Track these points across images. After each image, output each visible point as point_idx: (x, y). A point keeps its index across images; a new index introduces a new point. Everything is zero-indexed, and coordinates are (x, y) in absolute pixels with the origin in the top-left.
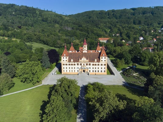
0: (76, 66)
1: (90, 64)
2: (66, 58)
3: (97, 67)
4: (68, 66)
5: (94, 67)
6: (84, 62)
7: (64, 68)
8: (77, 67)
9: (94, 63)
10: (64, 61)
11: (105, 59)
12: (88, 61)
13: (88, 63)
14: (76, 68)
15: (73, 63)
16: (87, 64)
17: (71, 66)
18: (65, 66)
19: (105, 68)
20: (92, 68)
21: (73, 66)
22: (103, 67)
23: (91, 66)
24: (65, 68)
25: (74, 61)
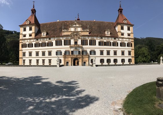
0: (54, 48)
1: (92, 43)
2: (31, 29)
3: (112, 49)
4: (34, 50)
5: (105, 48)
6: (75, 34)
7: (24, 54)
8: (56, 50)
9: (105, 40)
10: (25, 36)
11: (129, 32)
12: (87, 34)
13: (89, 39)
14: (54, 54)
15: (47, 41)
16: (84, 43)
17: (40, 49)
18: (27, 50)
19: (130, 53)
20: (98, 53)
21: (46, 49)
22: (127, 49)
23: (97, 48)
24: (27, 54)
25: (49, 36)
